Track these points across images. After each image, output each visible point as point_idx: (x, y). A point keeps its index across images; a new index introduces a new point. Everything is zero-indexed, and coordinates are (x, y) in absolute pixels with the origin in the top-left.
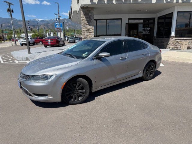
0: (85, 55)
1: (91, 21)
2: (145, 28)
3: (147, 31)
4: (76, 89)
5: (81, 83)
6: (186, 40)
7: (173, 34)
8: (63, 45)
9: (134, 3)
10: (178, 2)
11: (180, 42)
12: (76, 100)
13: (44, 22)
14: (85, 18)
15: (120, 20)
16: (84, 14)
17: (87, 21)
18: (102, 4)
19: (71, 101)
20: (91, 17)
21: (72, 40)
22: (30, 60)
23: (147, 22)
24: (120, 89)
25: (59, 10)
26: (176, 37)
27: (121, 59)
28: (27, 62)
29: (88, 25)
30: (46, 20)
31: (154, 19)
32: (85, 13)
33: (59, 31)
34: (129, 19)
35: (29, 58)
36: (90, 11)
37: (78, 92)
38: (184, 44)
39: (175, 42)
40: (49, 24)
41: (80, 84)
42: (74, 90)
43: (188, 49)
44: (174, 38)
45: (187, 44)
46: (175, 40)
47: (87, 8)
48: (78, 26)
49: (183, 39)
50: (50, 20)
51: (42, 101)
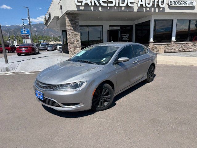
0: (104, 60)
1: (77, 27)
2: (125, 35)
3: (127, 37)
4: (103, 95)
5: (107, 88)
6: (162, 45)
7: (151, 40)
8: (38, 53)
9: (118, 11)
10: (155, 12)
11: (158, 47)
12: (102, 106)
13: (4, 28)
14: (70, 24)
15: (102, 27)
16: (70, 21)
17: (73, 27)
18: (89, 11)
19: (98, 107)
20: (77, 24)
21: (43, 47)
22: (11, 70)
23: (125, 28)
24: (132, 92)
25: (29, 15)
26: (154, 42)
27: (134, 63)
28: (7, 72)
29: (74, 32)
30: (6, 26)
31: (132, 26)
32: (70, 19)
33: (26, 37)
34: (110, 26)
35: (10, 68)
36: (75, 17)
37: (103, 97)
38: (161, 49)
39: (154, 46)
40: (11, 31)
41: (106, 90)
42: (100, 96)
43: (164, 53)
44: (153, 43)
45: (164, 48)
46: (154, 45)
47: (73, 14)
48: (44, 33)
49: (160, 44)
50: (12, 26)
51: (72, 111)
